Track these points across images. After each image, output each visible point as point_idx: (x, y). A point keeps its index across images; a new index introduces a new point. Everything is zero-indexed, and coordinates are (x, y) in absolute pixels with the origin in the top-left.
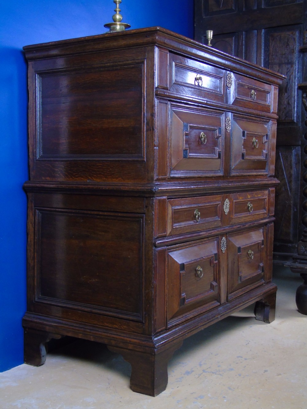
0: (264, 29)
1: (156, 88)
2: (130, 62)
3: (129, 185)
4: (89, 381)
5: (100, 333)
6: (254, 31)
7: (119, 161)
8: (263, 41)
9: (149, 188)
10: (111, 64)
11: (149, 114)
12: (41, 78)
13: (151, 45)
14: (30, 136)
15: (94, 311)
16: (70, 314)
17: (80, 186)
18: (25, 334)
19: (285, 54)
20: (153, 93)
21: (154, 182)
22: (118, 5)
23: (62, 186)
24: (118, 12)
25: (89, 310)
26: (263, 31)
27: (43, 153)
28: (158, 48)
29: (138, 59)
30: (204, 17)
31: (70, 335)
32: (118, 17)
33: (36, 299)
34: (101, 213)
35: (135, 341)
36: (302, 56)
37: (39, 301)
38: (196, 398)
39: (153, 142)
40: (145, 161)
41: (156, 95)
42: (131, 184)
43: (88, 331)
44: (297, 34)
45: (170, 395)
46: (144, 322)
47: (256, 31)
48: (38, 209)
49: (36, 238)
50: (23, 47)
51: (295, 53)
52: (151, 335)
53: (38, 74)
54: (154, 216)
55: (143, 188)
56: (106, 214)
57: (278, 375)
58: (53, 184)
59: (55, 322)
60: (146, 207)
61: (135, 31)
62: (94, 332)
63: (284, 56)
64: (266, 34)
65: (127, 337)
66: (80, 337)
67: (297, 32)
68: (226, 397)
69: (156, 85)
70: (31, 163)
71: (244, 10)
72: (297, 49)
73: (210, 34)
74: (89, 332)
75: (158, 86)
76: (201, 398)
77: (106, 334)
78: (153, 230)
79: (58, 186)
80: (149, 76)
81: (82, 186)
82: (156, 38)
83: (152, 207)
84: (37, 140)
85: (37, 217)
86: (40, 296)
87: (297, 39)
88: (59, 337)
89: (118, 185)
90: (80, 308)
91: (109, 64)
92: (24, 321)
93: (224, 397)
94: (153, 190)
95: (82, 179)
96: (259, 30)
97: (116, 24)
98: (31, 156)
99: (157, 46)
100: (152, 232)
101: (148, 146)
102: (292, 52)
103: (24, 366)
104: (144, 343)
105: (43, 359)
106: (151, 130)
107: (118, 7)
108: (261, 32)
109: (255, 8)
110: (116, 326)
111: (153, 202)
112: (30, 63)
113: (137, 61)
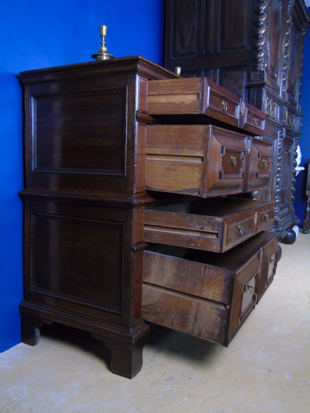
0: (220, 69)
1: (137, 112)
2: (113, 87)
3: (111, 197)
4: (76, 362)
5: (85, 322)
6: (211, 70)
7: (102, 175)
8: (218, 79)
9: (129, 201)
10: (97, 89)
11: (130, 135)
12: (36, 101)
13: (133, 73)
14: (26, 151)
15: (80, 302)
16: (60, 303)
17: (68, 196)
18: (22, 318)
19: (235, 89)
20: (134, 116)
21: (134, 195)
22: (104, 38)
23: (53, 195)
24: (104, 45)
25: (76, 301)
26: (218, 70)
27: (37, 166)
28: (139, 76)
29: (121, 85)
30: (172, 58)
31: (59, 322)
32: (104, 49)
33: (32, 289)
34: (86, 220)
35: (115, 331)
36: (248, 91)
37: (34, 291)
38: (167, 380)
39: (133, 160)
40: (126, 176)
41: (137, 118)
42: (113, 196)
43: (75, 319)
44: (245, 73)
45: (145, 377)
46: (123, 315)
47: (213, 70)
48: (33, 214)
49: (31, 238)
50: (20, 73)
51: (243, 89)
52: (129, 327)
53: (33, 97)
54: (133, 225)
55: (123, 200)
56: (91, 220)
57: (233, 352)
58: (46, 193)
59: (47, 310)
60: (126, 217)
61: (118, 59)
62: (80, 321)
63: (234, 91)
64: (220, 72)
65: (108, 328)
66: (68, 325)
67: (245, 72)
68: (192, 377)
69: (137, 109)
70: (27, 174)
71: (204, 53)
72: (244, 86)
73: (179, 70)
74: (76, 321)
75: (138, 110)
76: (171, 380)
77: (90, 324)
78: (132, 237)
79: (49, 196)
80: (131, 101)
81: (70, 196)
82: (137, 67)
83: (131, 217)
84: (33, 155)
85: (32, 220)
86: (35, 287)
87: (245, 77)
88: (50, 323)
89: (102, 197)
90: (68, 299)
91: (94, 89)
92: (21, 307)
93: (191, 378)
94: (133, 203)
95: (71, 189)
96: (215, 70)
97: (102, 55)
98: (27, 168)
99: (139, 74)
100: (131, 239)
101: (128, 164)
102: (241, 87)
103: (22, 345)
104: (122, 334)
105: (37, 340)
106: (131, 149)
107: (104, 40)
108: (217, 71)
109: (213, 52)
110: (98, 317)
111: (132, 213)
112: (26, 87)
113: (120, 87)
